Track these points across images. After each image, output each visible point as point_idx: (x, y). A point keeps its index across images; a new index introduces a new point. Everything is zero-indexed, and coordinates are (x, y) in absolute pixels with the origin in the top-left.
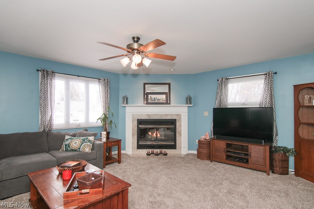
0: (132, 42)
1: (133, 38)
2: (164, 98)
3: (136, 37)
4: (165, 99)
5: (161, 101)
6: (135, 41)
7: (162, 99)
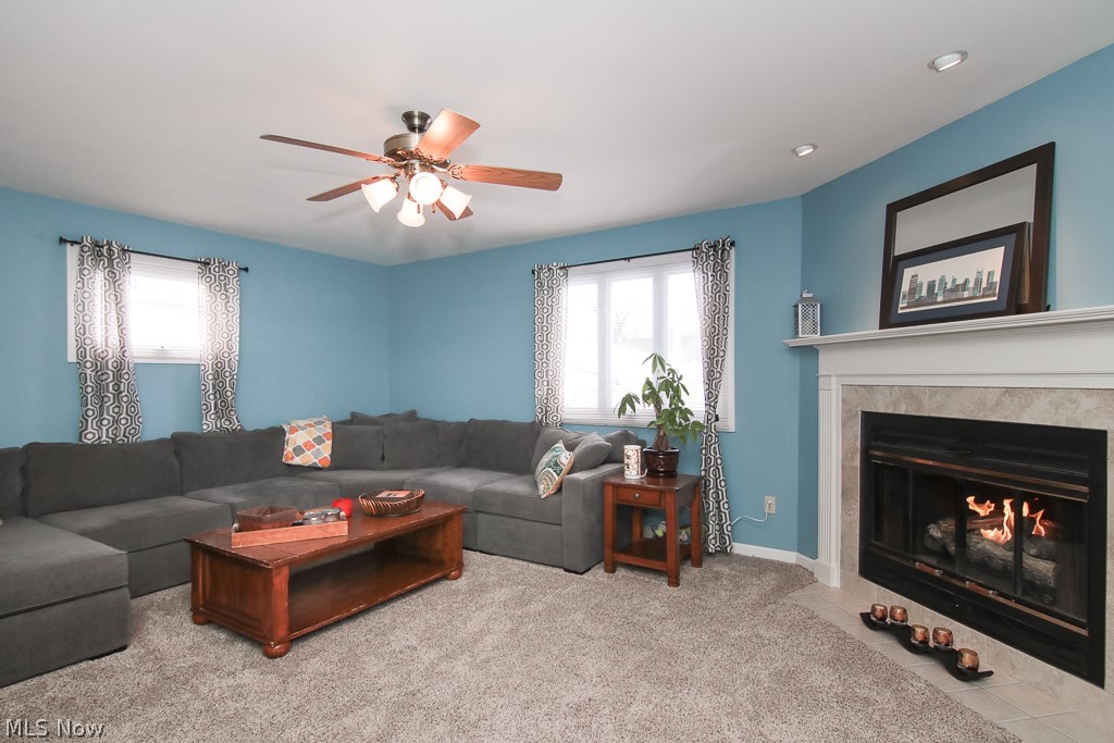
0: (403, 129)
1: (408, 117)
2: (990, 274)
3: (416, 114)
4: (997, 278)
5: (968, 298)
6: (412, 128)
7: (978, 282)
